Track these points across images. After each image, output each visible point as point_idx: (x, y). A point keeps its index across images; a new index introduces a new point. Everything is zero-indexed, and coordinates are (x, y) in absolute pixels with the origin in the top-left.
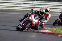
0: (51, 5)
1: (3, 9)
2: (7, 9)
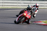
0: (44, 3)
1: (8, 8)
2: (11, 8)
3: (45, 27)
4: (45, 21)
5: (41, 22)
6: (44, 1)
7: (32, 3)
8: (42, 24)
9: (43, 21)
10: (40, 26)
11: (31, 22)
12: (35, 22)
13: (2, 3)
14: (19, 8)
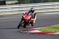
3: (40, 35)
4: (39, 28)
5: (35, 30)
7: (22, 7)
8: (37, 33)
10: (34, 35)
12: (27, 30)
14: (6, 15)
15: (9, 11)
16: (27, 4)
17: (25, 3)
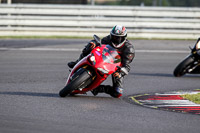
4: (196, 93)
6: (190, 9)
7: (140, 17)
9: (186, 93)
10: (174, 115)
11: (136, 98)
12: (154, 97)
13: (12, 14)
15: (96, 27)
16: (158, 5)
17: (155, 3)
